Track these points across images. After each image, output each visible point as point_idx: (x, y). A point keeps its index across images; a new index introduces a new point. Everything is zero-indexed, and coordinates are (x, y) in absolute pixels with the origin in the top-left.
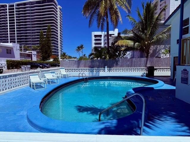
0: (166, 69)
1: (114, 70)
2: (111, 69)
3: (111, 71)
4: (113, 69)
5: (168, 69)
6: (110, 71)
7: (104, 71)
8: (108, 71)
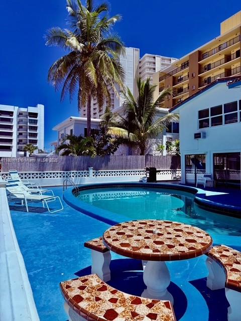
0: (166, 171)
1: (103, 174)
2: (99, 172)
3: (99, 175)
4: (102, 172)
5: (168, 171)
6: (96, 176)
7: (88, 176)
8: (94, 176)
